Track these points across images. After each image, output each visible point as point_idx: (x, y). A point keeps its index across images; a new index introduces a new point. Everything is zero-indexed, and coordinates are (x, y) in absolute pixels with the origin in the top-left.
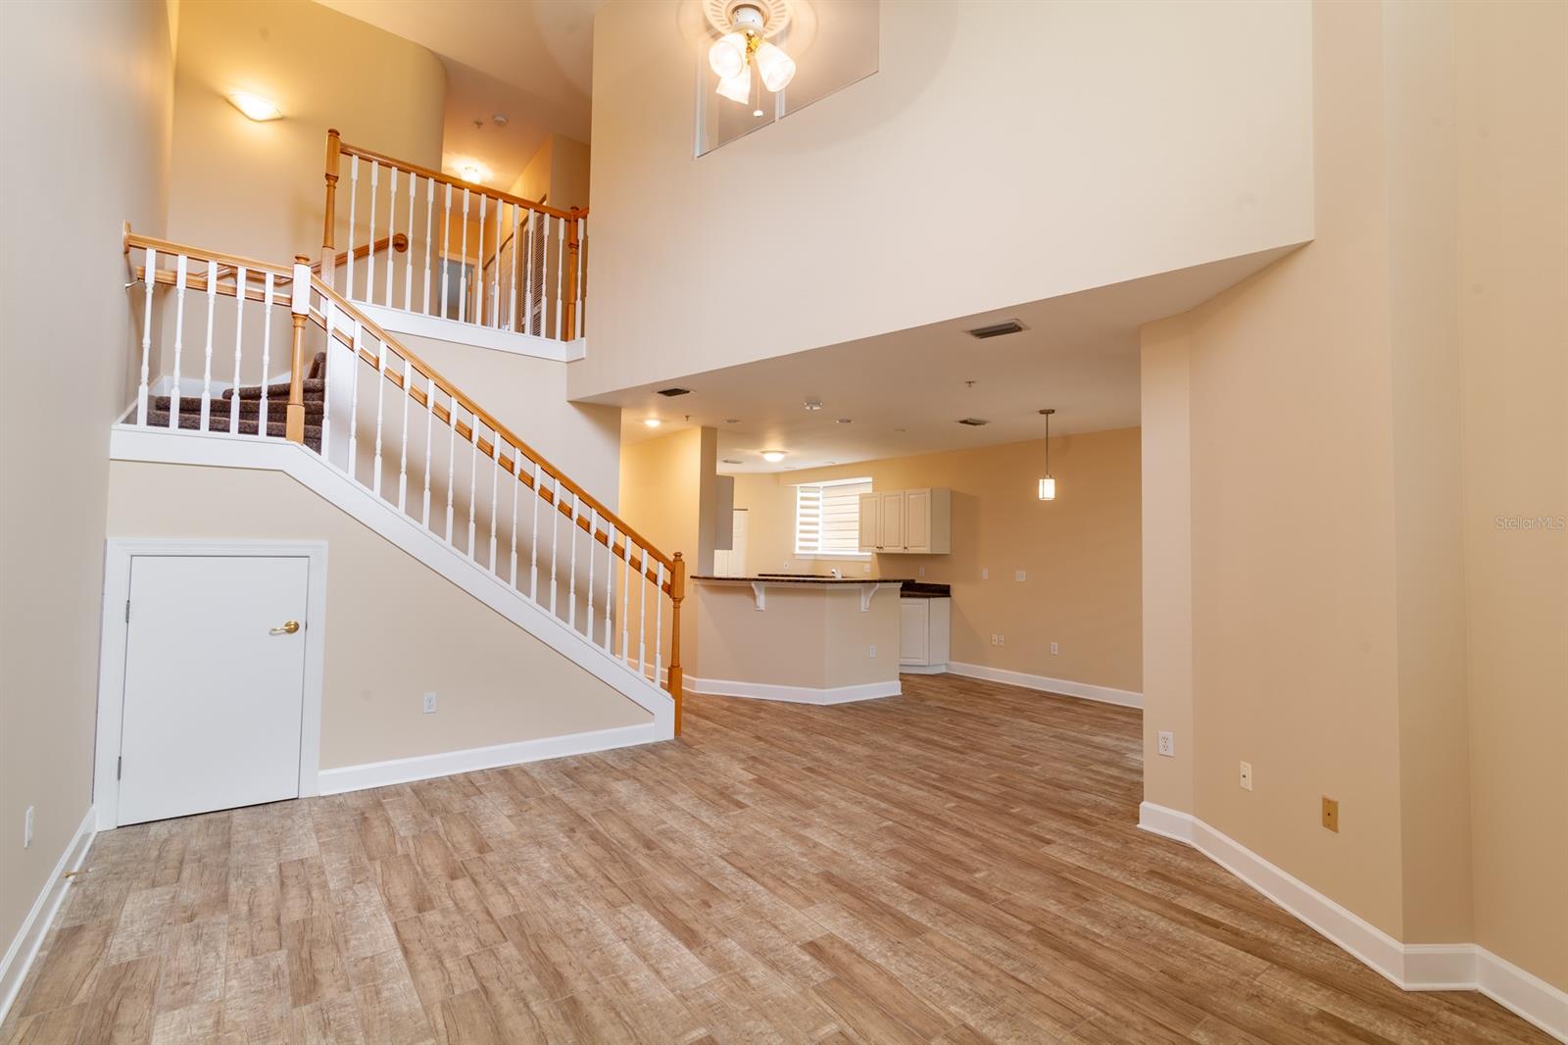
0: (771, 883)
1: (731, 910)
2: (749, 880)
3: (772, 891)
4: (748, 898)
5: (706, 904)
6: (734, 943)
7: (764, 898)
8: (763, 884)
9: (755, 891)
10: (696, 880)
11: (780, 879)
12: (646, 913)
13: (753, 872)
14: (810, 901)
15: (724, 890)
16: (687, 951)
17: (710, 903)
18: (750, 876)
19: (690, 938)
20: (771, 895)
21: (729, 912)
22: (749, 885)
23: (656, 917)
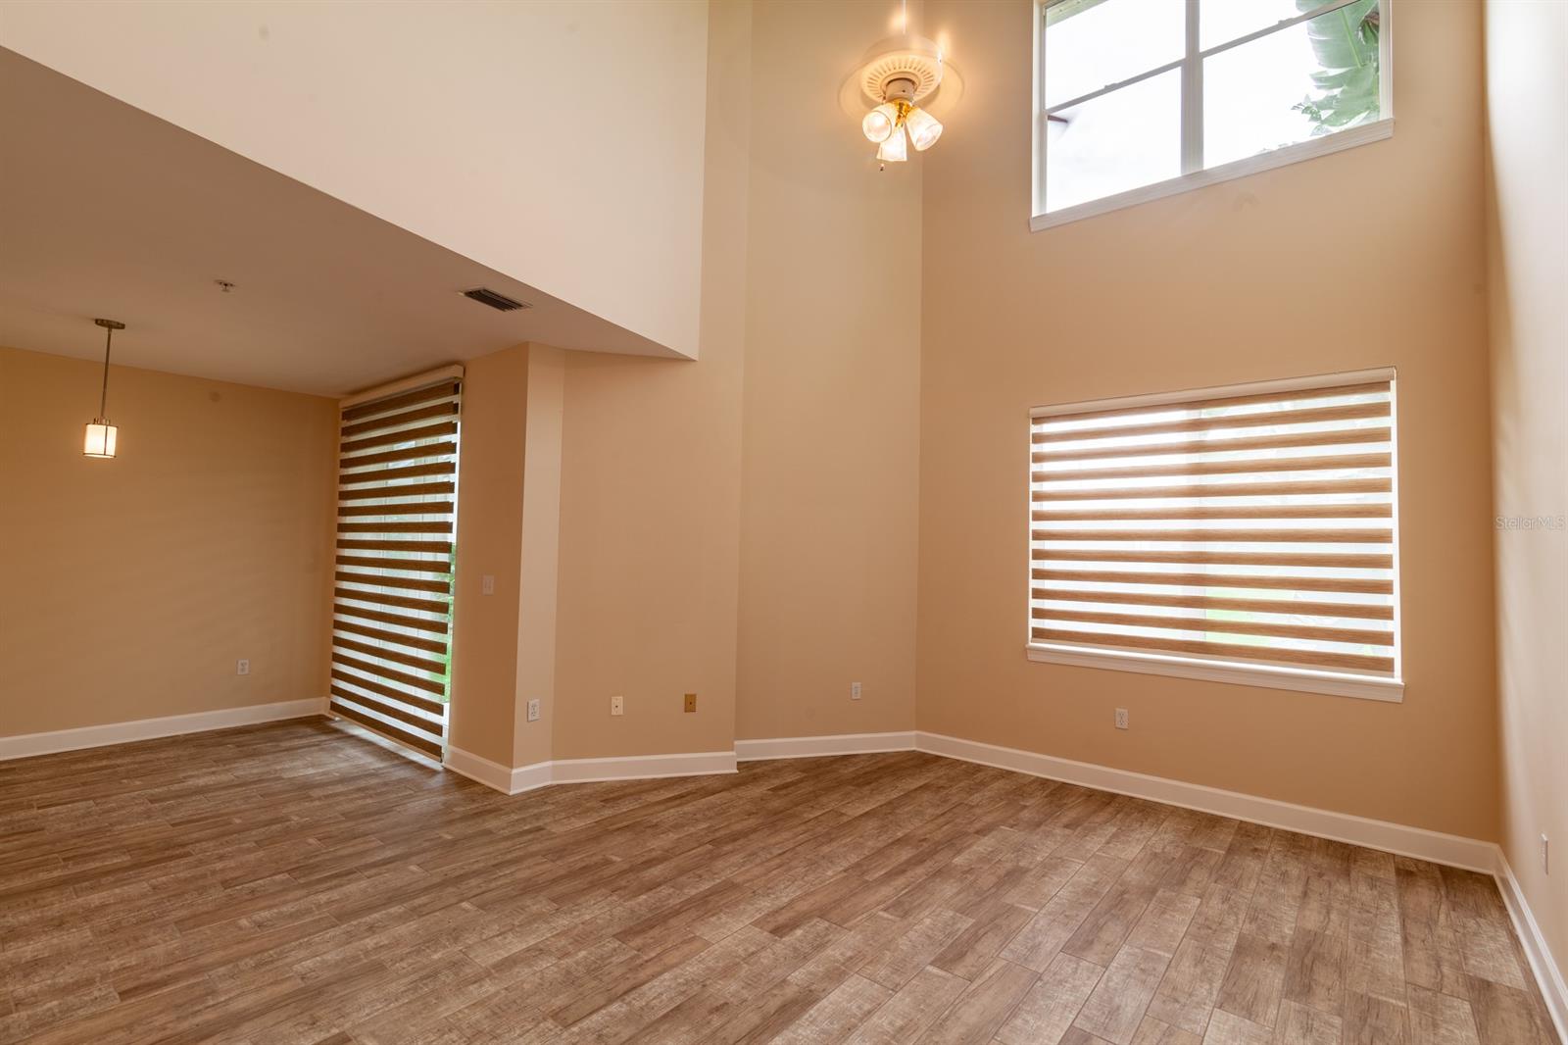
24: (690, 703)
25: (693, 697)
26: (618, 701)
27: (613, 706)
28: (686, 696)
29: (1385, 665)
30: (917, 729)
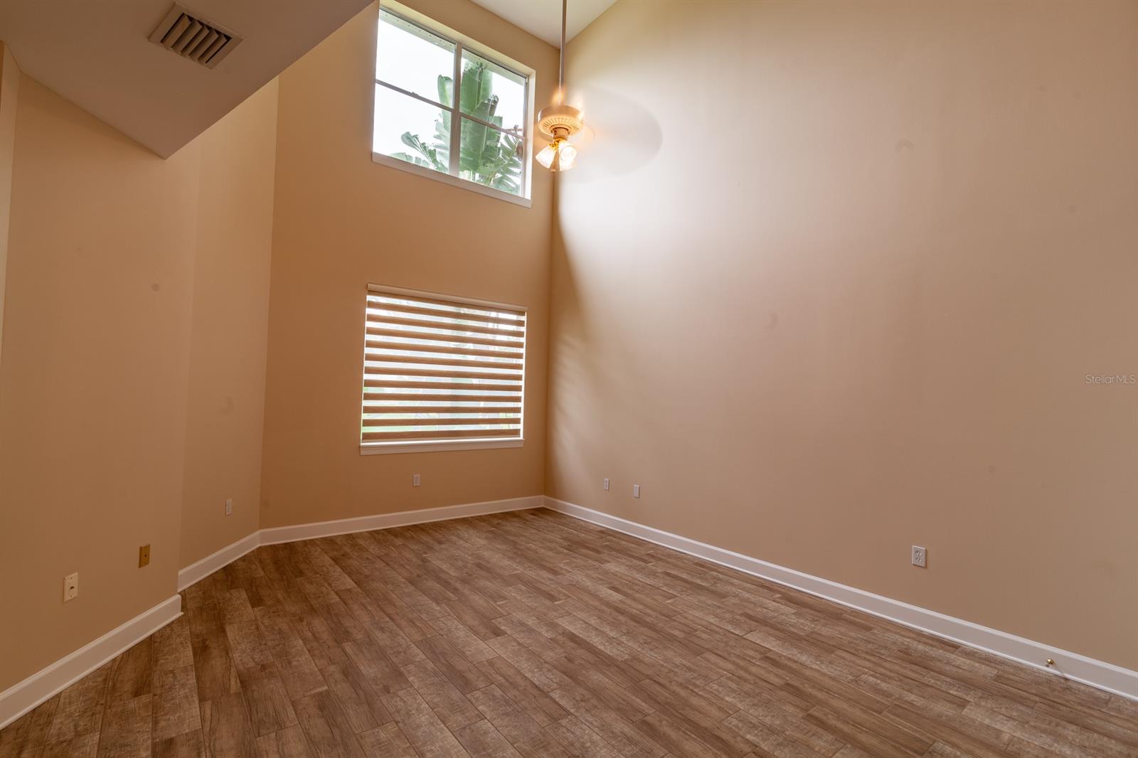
0: (518, 679)
1: (550, 655)
2: (537, 683)
3: (519, 672)
4: (538, 665)
5: (570, 660)
6: (546, 635)
7: (525, 666)
8: (526, 678)
9: (533, 672)
10: (584, 682)
11: (511, 683)
12: (611, 654)
13: (535, 692)
14: (491, 663)
15: (558, 672)
16: (574, 632)
17: (566, 660)
18: (537, 687)
19: (573, 638)
20: (519, 668)
21: (552, 654)
22: (538, 678)
23: (600, 650)
24: (144, 556)
25: (148, 547)
26: (73, 579)
27: (67, 588)
28: (141, 548)
29: (516, 432)
30: (260, 528)
